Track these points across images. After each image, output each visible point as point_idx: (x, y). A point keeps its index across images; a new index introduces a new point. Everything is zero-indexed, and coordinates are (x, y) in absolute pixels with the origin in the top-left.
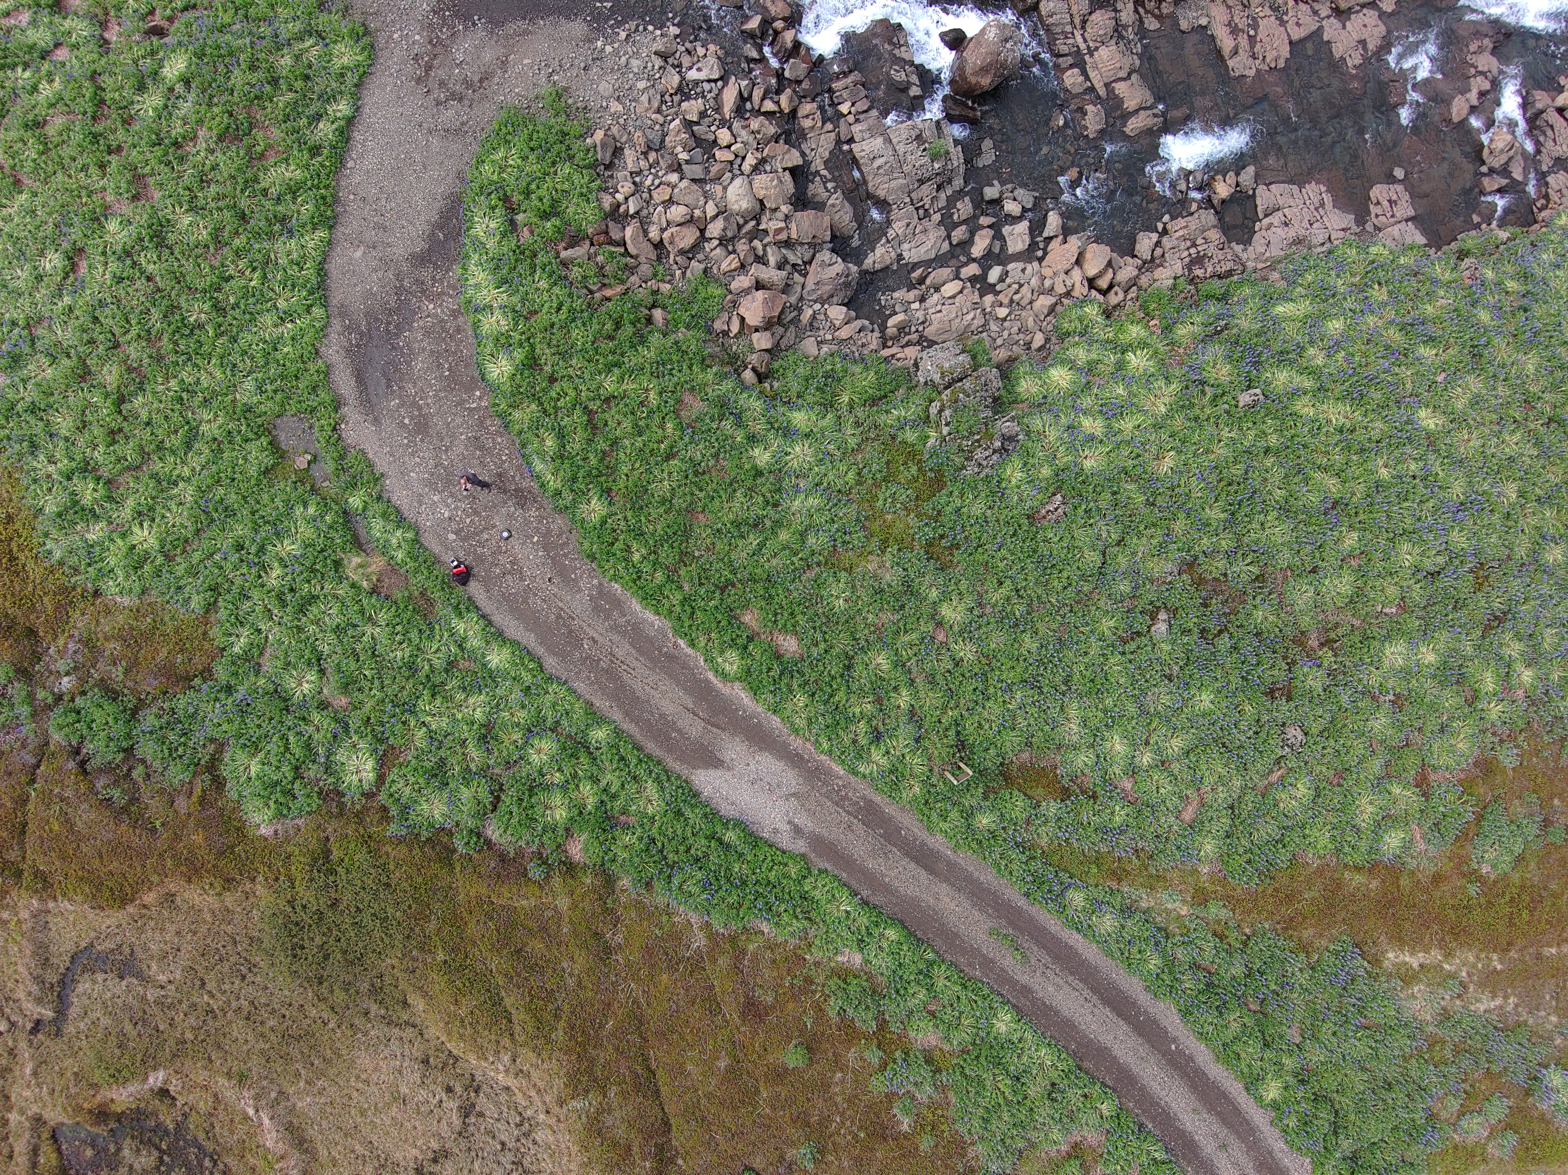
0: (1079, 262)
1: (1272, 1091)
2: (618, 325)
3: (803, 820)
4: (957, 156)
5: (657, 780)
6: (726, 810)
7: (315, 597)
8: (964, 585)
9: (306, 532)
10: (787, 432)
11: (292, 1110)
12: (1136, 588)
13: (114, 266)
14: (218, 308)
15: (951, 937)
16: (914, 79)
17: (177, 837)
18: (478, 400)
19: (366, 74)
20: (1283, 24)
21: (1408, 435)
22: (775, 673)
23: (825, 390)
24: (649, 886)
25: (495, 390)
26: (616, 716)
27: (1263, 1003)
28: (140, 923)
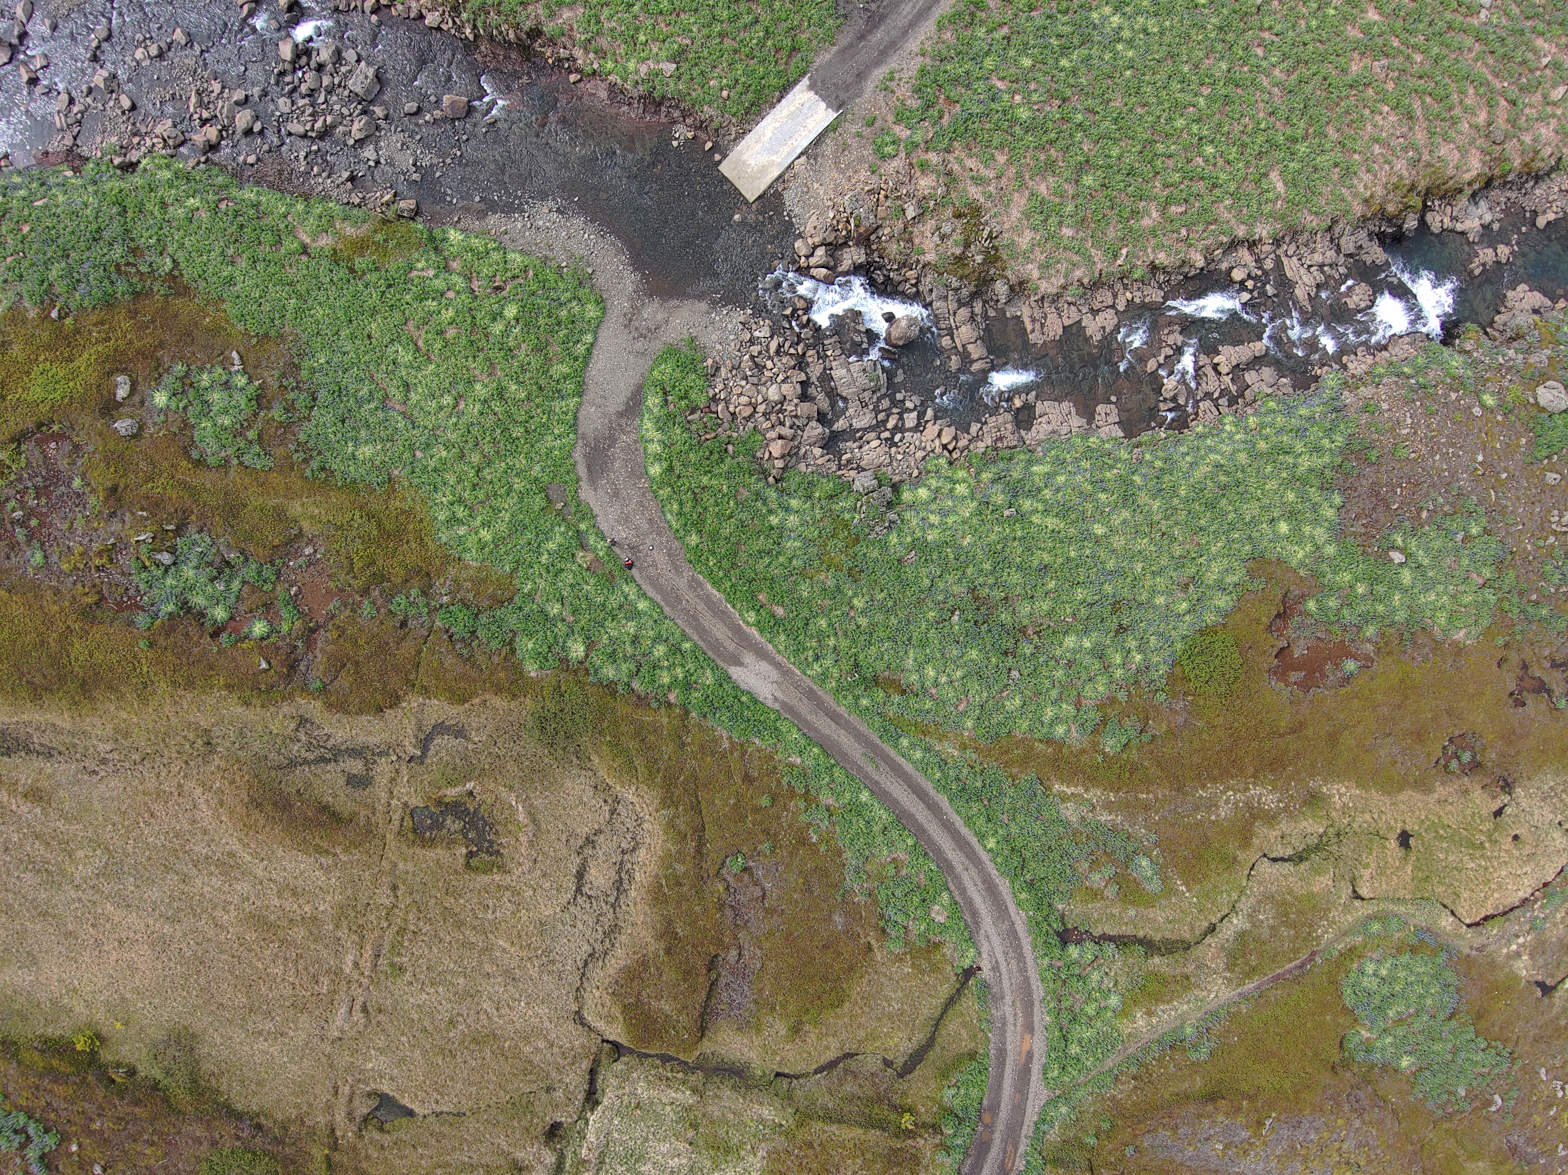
0: (939, 435)
1: (991, 843)
2: (711, 453)
3: (778, 694)
4: (883, 378)
5: (712, 669)
6: (743, 686)
7: (563, 570)
8: (864, 591)
9: (559, 539)
10: (787, 509)
11: (531, 805)
12: (946, 598)
13: (478, 406)
14: (527, 431)
15: (844, 755)
16: (865, 340)
17: (492, 674)
18: (643, 483)
19: (600, 322)
20: (1060, 317)
21: (1086, 536)
22: (772, 624)
23: (808, 490)
24: (705, 716)
25: (652, 479)
26: (696, 638)
27: (989, 801)
28: (468, 713)
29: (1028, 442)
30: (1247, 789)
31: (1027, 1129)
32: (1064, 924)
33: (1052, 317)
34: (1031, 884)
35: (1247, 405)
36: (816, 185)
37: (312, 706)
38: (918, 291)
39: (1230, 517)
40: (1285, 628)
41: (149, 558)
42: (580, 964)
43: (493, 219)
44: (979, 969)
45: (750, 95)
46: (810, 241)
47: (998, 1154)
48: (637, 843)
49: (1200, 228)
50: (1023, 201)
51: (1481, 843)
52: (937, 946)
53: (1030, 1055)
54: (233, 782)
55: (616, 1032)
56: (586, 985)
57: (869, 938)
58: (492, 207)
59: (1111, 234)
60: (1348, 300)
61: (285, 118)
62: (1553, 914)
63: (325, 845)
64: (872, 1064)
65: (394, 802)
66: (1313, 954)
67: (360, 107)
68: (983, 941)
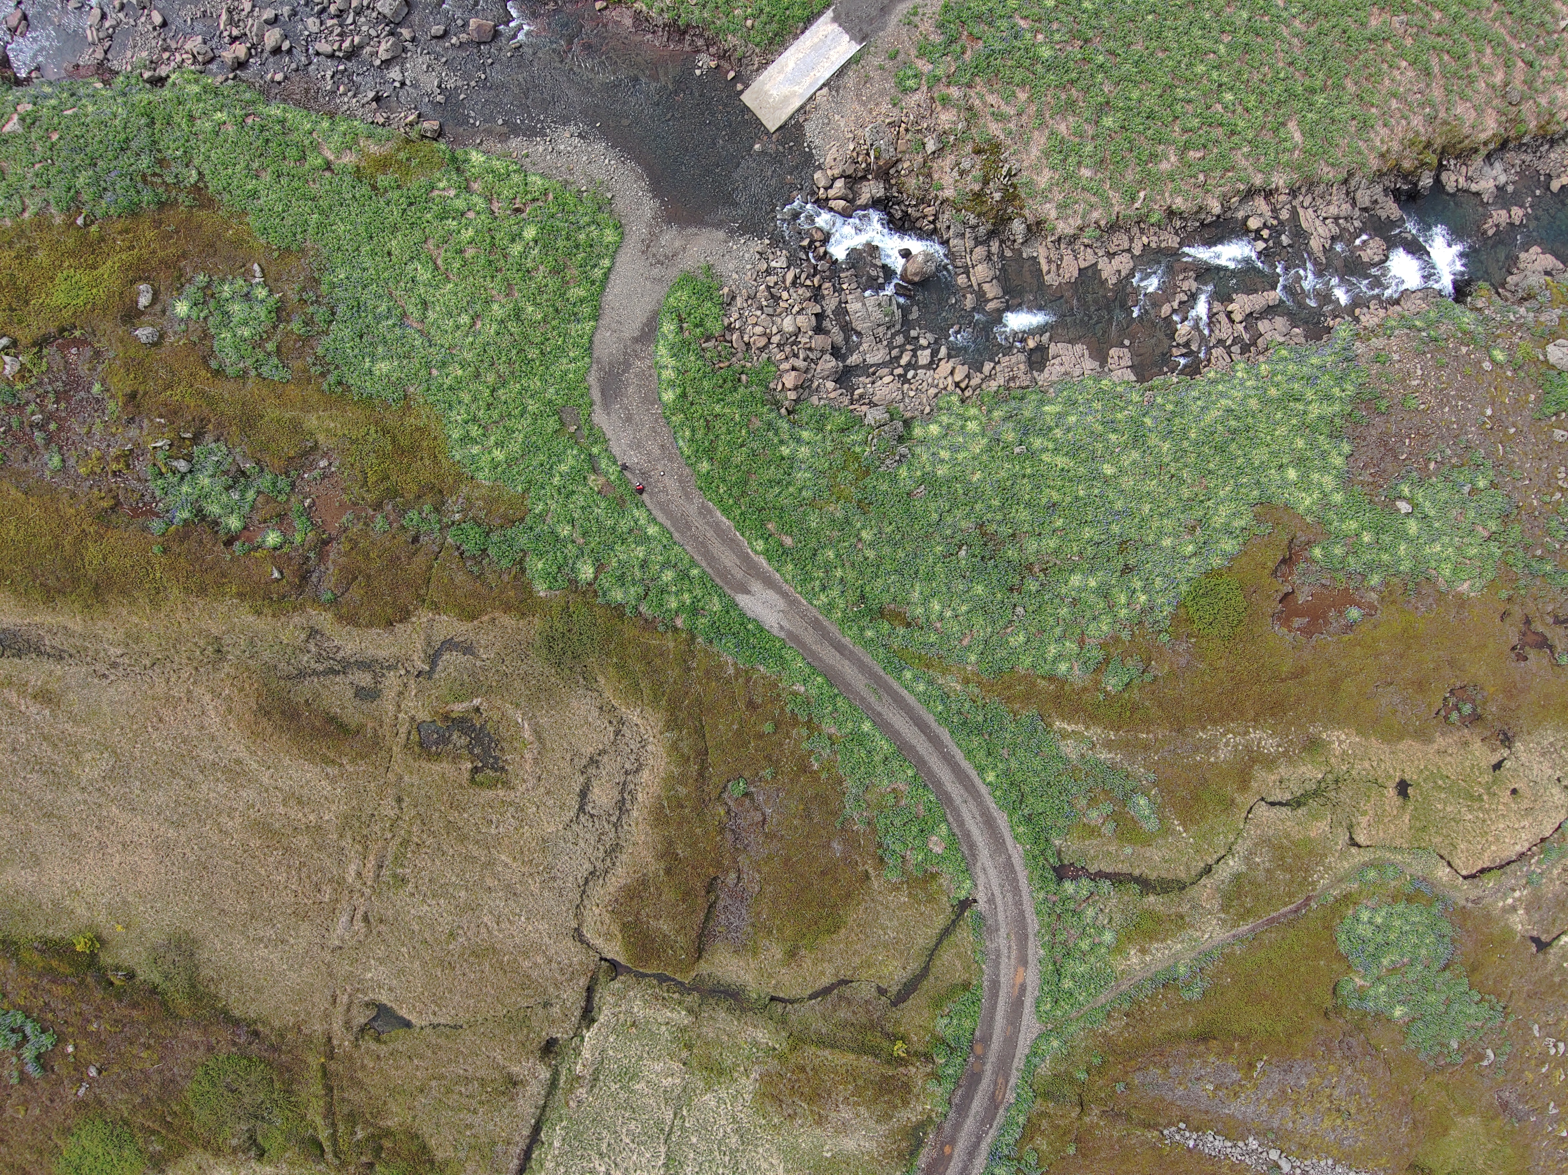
0: (952, 373)
1: (991, 777)
2: (725, 381)
3: (784, 623)
4: (898, 313)
5: (719, 596)
6: (749, 614)
7: (574, 492)
8: (873, 523)
9: (571, 461)
10: (799, 441)
11: (537, 724)
12: (954, 533)
13: (495, 326)
14: (542, 353)
15: (848, 686)
16: (881, 274)
17: (502, 592)
18: (656, 409)
19: (618, 247)
20: (1076, 259)
21: (1095, 476)
22: (780, 552)
23: (820, 422)
24: (711, 642)
25: (665, 405)
26: (704, 564)
27: (990, 735)
28: (477, 630)
29: (1040, 383)
30: (1247, 733)
31: (1018, 1062)
32: (1060, 860)
33: (1068, 259)
34: (1029, 819)
35: (1259, 353)
36: (837, 117)
37: (322, 618)
38: (935, 229)
39: (1240, 461)
40: (1290, 574)
41: (166, 464)
42: (581, 882)
43: (514, 143)
44: (975, 901)
45: (774, 26)
46: (829, 173)
47: (989, 1086)
48: (641, 765)
49: (1218, 174)
50: (1043, 140)
51: (1480, 796)
52: (934, 876)
53: (1023, 988)
54: (242, 690)
55: (615, 950)
56: (586, 902)
57: (867, 867)
58: (515, 130)
59: (1129, 177)
60: (1362, 253)
61: (312, 38)
62: (1549, 869)
63: (332, 755)
64: (866, 991)
65: (401, 715)
66: (1309, 898)
67: (387, 28)
68: (980, 874)
